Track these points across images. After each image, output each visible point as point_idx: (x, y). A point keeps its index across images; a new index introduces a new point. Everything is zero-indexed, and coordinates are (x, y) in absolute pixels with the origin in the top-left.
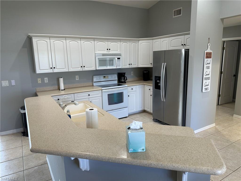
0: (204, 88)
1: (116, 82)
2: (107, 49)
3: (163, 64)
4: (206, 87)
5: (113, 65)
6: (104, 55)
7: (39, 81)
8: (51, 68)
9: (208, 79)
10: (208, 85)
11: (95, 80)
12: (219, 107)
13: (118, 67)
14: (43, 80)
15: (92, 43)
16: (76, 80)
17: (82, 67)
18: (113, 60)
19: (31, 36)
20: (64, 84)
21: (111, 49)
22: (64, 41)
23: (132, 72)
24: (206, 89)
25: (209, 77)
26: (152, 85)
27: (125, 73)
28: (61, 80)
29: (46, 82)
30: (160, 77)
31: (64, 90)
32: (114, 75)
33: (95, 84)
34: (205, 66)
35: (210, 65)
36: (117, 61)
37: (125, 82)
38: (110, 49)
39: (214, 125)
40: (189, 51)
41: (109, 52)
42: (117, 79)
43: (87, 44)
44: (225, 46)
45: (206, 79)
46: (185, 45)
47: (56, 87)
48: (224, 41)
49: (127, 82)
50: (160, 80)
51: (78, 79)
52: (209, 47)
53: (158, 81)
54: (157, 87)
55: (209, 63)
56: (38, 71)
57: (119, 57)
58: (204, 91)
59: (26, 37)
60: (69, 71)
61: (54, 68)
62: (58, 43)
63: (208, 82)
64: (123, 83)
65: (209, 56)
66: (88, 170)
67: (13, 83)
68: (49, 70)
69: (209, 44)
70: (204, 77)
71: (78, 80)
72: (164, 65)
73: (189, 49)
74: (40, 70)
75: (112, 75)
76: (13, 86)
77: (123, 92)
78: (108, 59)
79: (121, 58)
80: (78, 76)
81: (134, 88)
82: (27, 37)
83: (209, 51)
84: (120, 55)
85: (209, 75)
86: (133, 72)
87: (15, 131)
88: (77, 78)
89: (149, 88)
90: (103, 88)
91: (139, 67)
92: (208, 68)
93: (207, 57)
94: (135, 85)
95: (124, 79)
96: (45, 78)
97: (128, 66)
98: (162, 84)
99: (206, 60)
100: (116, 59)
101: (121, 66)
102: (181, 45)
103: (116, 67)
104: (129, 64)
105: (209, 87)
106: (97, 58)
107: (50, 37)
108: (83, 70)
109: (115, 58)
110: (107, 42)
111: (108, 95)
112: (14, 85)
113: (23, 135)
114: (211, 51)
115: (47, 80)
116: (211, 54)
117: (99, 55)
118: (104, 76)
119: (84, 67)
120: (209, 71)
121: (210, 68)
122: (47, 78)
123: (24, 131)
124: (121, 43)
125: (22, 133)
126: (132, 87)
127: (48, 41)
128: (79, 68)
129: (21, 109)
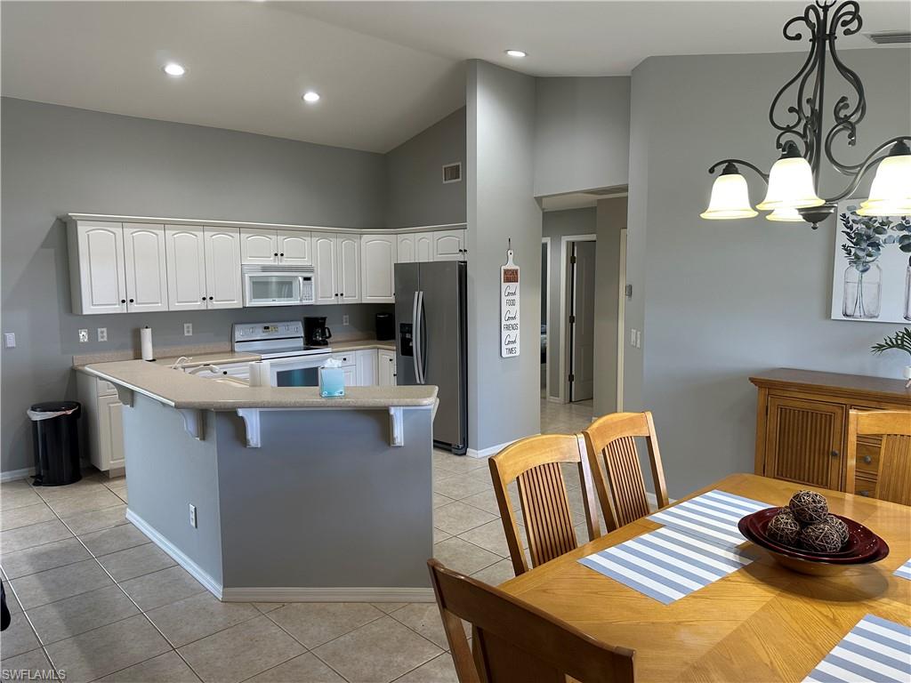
0: (504, 347)
1: (301, 343)
2: (276, 255)
3: (417, 292)
4: (510, 346)
5: (290, 295)
6: (265, 269)
7: (83, 335)
8: (123, 301)
9: (514, 327)
10: (514, 342)
11: (238, 335)
12: (573, 406)
13: (305, 302)
14: (93, 335)
15: (233, 237)
16: (186, 334)
17: (204, 299)
18: (291, 283)
19: (73, 218)
20: (153, 346)
21: (285, 254)
22: (161, 233)
23: (345, 317)
24: (511, 351)
25: (516, 325)
26: (395, 348)
27: (324, 319)
28: (147, 335)
29: (100, 340)
30: (411, 326)
31: (154, 360)
32: (295, 323)
33: (237, 347)
34: (504, 299)
35: (517, 298)
36: (304, 284)
37: (325, 344)
38: (282, 255)
40: (467, 266)
41: (281, 261)
42: (303, 335)
43: (220, 242)
44: (576, 255)
45: (508, 327)
46: (465, 251)
47: (131, 353)
48: (573, 243)
49: (333, 343)
50: (411, 333)
51: (191, 334)
52: (511, 257)
53: (408, 336)
54: (406, 350)
55: (514, 294)
56: (88, 309)
57: (307, 275)
58: (504, 354)
59: (54, 219)
60: (171, 310)
61: (132, 301)
62: (144, 239)
63: (515, 334)
64: (320, 344)
65: (511, 276)
66: (259, 446)
67: (11, 340)
68: (117, 306)
69: (509, 252)
70: (504, 322)
71: (189, 336)
72: (418, 296)
73: (466, 262)
74: (93, 305)
75: (289, 323)
76: (8, 348)
77: (318, 367)
78: (274, 280)
79: (313, 279)
80: (190, 325)
81: (350, 355)
82: (57, 219)
83: (511, 266)
84: (310, 269)
85: (514, 318)
86: (348, 316)
88: (188, 330)
89: (389, 358)
90: (263, 356)
91: (363, 302)
92: (512, 303)
93: (508, 280)
94: (353, 350)
95: (323, 334)
96: (99, 330)
97: (332, 301)
98: (416, 344)
99: (504, 285)
100: (301, 279)
101: (314, 297)
102: (458, 251)
103: (301, 300)
104: (337, 295)
105: (517, 345)
106: (246, 276)
107: (123, 222)
108: (209, 308)
109: (297, 277)
110: (274, 237)
111: (279, 373)
112: (14, 347)
113: (37, 484)
114: (517, 267)
115: (105, 334)
116: (517, 274)
117: (253, 268)
118: (266, 325)
119: (211, 298)
120: (515, 310)
121: (517, 303)
122: (105, 330)
123: (40, 472)
124: (314, 239)
125: (32, 477)
126: (345, 353)
127: (118, 231)
128: (197, 302)
129: (34, 409)
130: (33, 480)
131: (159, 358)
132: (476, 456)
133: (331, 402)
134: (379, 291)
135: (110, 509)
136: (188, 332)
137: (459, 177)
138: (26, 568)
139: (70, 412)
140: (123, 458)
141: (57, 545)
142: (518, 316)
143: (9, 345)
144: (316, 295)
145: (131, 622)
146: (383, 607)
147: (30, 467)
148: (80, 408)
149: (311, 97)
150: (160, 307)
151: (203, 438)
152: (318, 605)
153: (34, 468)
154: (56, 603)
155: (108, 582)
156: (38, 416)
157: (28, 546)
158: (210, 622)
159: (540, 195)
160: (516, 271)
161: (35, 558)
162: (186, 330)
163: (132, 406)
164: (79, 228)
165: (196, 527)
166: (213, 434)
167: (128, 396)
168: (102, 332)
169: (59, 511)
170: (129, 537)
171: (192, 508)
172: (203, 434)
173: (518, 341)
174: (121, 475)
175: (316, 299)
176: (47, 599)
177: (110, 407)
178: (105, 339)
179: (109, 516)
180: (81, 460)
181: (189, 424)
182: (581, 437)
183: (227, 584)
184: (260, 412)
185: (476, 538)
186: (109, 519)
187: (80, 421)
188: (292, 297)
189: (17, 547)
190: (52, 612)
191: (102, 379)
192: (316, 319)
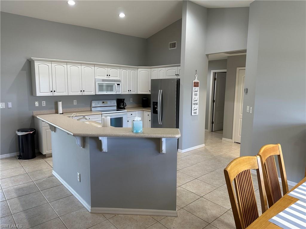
0: (193, 111)
1: (115, 108)
2: (107, 75)
3: (160, 90)
4: (195, 111)
6: (103, 80)
7: (37, 104)
8: (51, 91)
9: (196, 104)
10: (196, 110)
11: (93, 105)
13: (118, 93)
14: (40, 104)
15: (92, 68)
16: (74, 104)
17: (81, 91)
18: (112, 86)
19: (33, 59)
20: (62, 108)
21: (110, 75)
22: (65, 66)
23: (131, 99)
24: (195, 113)
25: (197, 103)
26: (150, 111)
27: (124, 99)
28: (60, 104)
29: (43, 105)
30: (157, 103)
31: (62, 113)
32: (113, 101)
33: (93, 109)
34: (193, 93)
35: (198, 93)
36: (117, 87)
37: (124, 108)
39: (203, 145)
40: (180, 80)
41: (109, 78)
42: (116, 105)
43: (87, 70)
44: (216, 77)
45: (194, 104)
46: (178, 75)
47: (54, 111)
48: (215, 73)
49: (127, 108)
50: (157, 105)
52: (196, 77)
53: (156, 106)
54: (155, 112)
55: (197, 91)
56: (38, 94)
57: (118, 83)
58: (193, 114)
59: (26, 60)
60: (69, 95)
61: (55, 91)
62: (59, 68)
63: (197, 107)
64: (122, 109)
65: (196, 85)
66: (107, 151)
67: (10, 105)
68: (49, 93)
69: (196, 75)
70: (193, 102)
71: (76, 105)
72: (160, 92)
73: (180, 79)
74: (40, 92)
75: (111, 101)
76: (9, 108)
77: (123, 117)
78: (105, 84)
79: (120, 85)
80: (76, 101)
81: (133, 113)
82: (27, 60)
83: (196, 81)
84: (119, 81)
85: (197, 101)
87: (8, 155)
89: (147, 114)
90: (103, 113)
91: (138, 93)
92: (196, 95)
93: (195, 86)
94: (134, 111)
95: (123, 105)
96: (43, 102)
97: (127, 93)
98: (159, 109)
99: (194, 88)
100: (116, 85)
102: (175, 75)
103: (116, 92)
104: (129, 91)
105: (197, 111)
106: (97, 83)
107: (51, 61)
108: (83, 95)
109: (115, 84)
110: (107, 69)
112: (11, 108)
113: (19, 159)
114: (198, 81)
115: (45, 103)
116: (198, 84)
117: (99, 80)
118: (103, 101)
119: (84, 91)
120: (197, 98)
121: (198, 95)
122: (45, 102)
123: (21, 154)
124: (121, 70)
125: (18, 156)
126: (131, 112)
127: (50, 65)
128: (79, 92)
129: (18, 131)
130: (18, 157)
131: (65, 113)
132: (181, 152)
133: (137, 135)
134: (144, 89)
135: (47, 170)
136: (75, 103)
137: (175, 47)
138: (14, 195)
139: (31, 132)
140: (51, 150)
141: (26, 185)
142: (198, 100)
143: (9, 107)
144: (121, 91)
145: (55, 221)
146: (156, 218)
147: (17, 152)
148: (35, 131)
149: (122, 15)
150: (65, 94)
151: (84, 147)
152: (129, 216)
153: (18, 152)
154: (25, 211)
155: (46, 202)
156: (20, 134)
157: (15, 185)
158: (86, 222)
159: (207, 54)
160: (198, 83)
161: (18, 190)
162: (74, 103)
163: (55, 132)
164: (35, 63)
165: (80, 182)
166: (88, 145)
167: (54, 129)
168: (44, 103)
169: (27, 170)
170: (53, 182)
171: (79, 174)
172: (84, 146)
173: (198, 109)
174: (50, 156)
175: (121, 92)
176: (21, 209)
177: (46, 131)
178: (45, 105)
179: (46, 173)
180: (36, 150)
181: (78, 142)
182: (258, 157)
183: (92, 206)
184: (107, 138)
185: (188, 187)
186: (46, 174)
187: (35, 136)
188: (113, 91)
189: (11, 185)
190: (23, 215)
191: (43, 121)
192: (121, 100)
